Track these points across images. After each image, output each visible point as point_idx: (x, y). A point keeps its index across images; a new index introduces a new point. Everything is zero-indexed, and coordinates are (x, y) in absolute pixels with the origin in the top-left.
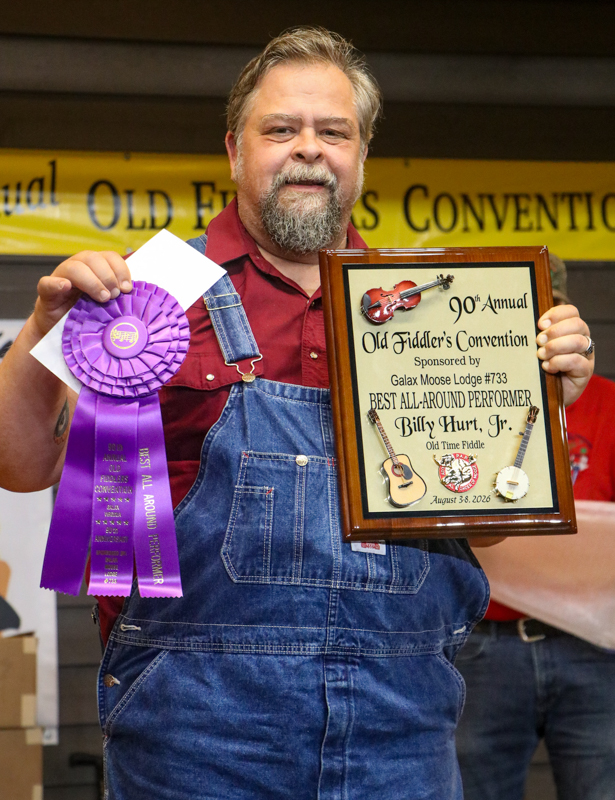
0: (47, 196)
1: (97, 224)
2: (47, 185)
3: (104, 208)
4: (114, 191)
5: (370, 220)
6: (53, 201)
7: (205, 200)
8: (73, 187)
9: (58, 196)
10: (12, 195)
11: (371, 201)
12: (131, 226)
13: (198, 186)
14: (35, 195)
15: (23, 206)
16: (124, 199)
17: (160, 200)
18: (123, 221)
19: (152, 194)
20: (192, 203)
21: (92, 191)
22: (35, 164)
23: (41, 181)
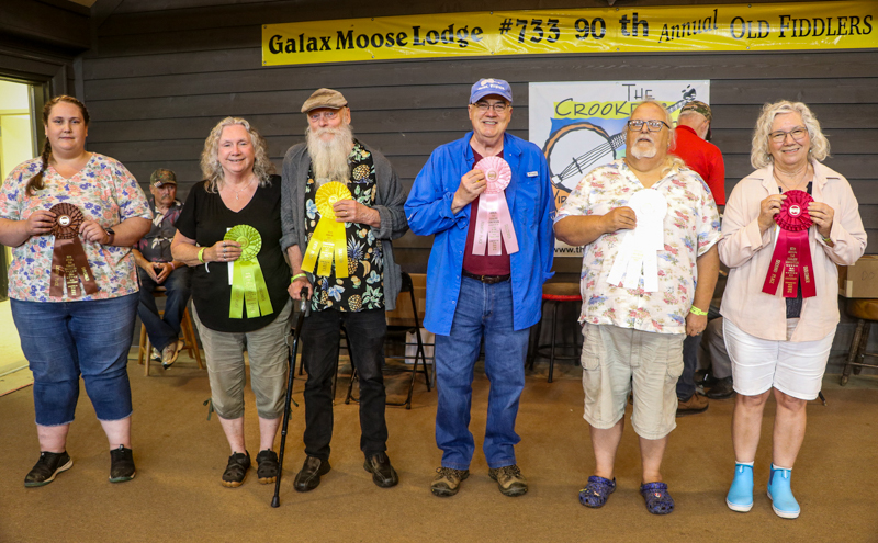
0: (712, 25)
1: (734, 36)
2: (712, 21)
3: (738, 29)
4: (743, 21)
5: (867, 29)
6: (715, 27)
7: (785, 24)
8: (724, 21)
9: (717, 25)
10: (697, 26)
11: (868, 21)
12: (750, 37)
13: (782, 17)
14: (707, 25)
15: (702, 29)
16: (747, 24)
17: (763, 24)
18: (746, 35)
19: (760, 21)
20: (779, 25)
21: (733, 22)
22: (708, 11)
23: (710, 19)
